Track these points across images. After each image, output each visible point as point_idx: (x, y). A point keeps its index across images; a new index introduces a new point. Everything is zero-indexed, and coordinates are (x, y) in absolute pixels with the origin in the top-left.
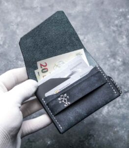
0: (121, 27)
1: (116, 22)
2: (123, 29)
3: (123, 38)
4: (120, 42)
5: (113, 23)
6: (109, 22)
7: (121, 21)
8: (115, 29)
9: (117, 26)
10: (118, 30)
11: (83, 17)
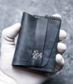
0: (69, 11)
1: (66, 8)
2: (70, 13)
3: (70, 20)
4: (69, 22)
5: (64, 8)
6: (61, 8)
7: (70, 7)
8: (65, 13)
9: (66, 11)
10: (67, 14)
11: (42, 4)
